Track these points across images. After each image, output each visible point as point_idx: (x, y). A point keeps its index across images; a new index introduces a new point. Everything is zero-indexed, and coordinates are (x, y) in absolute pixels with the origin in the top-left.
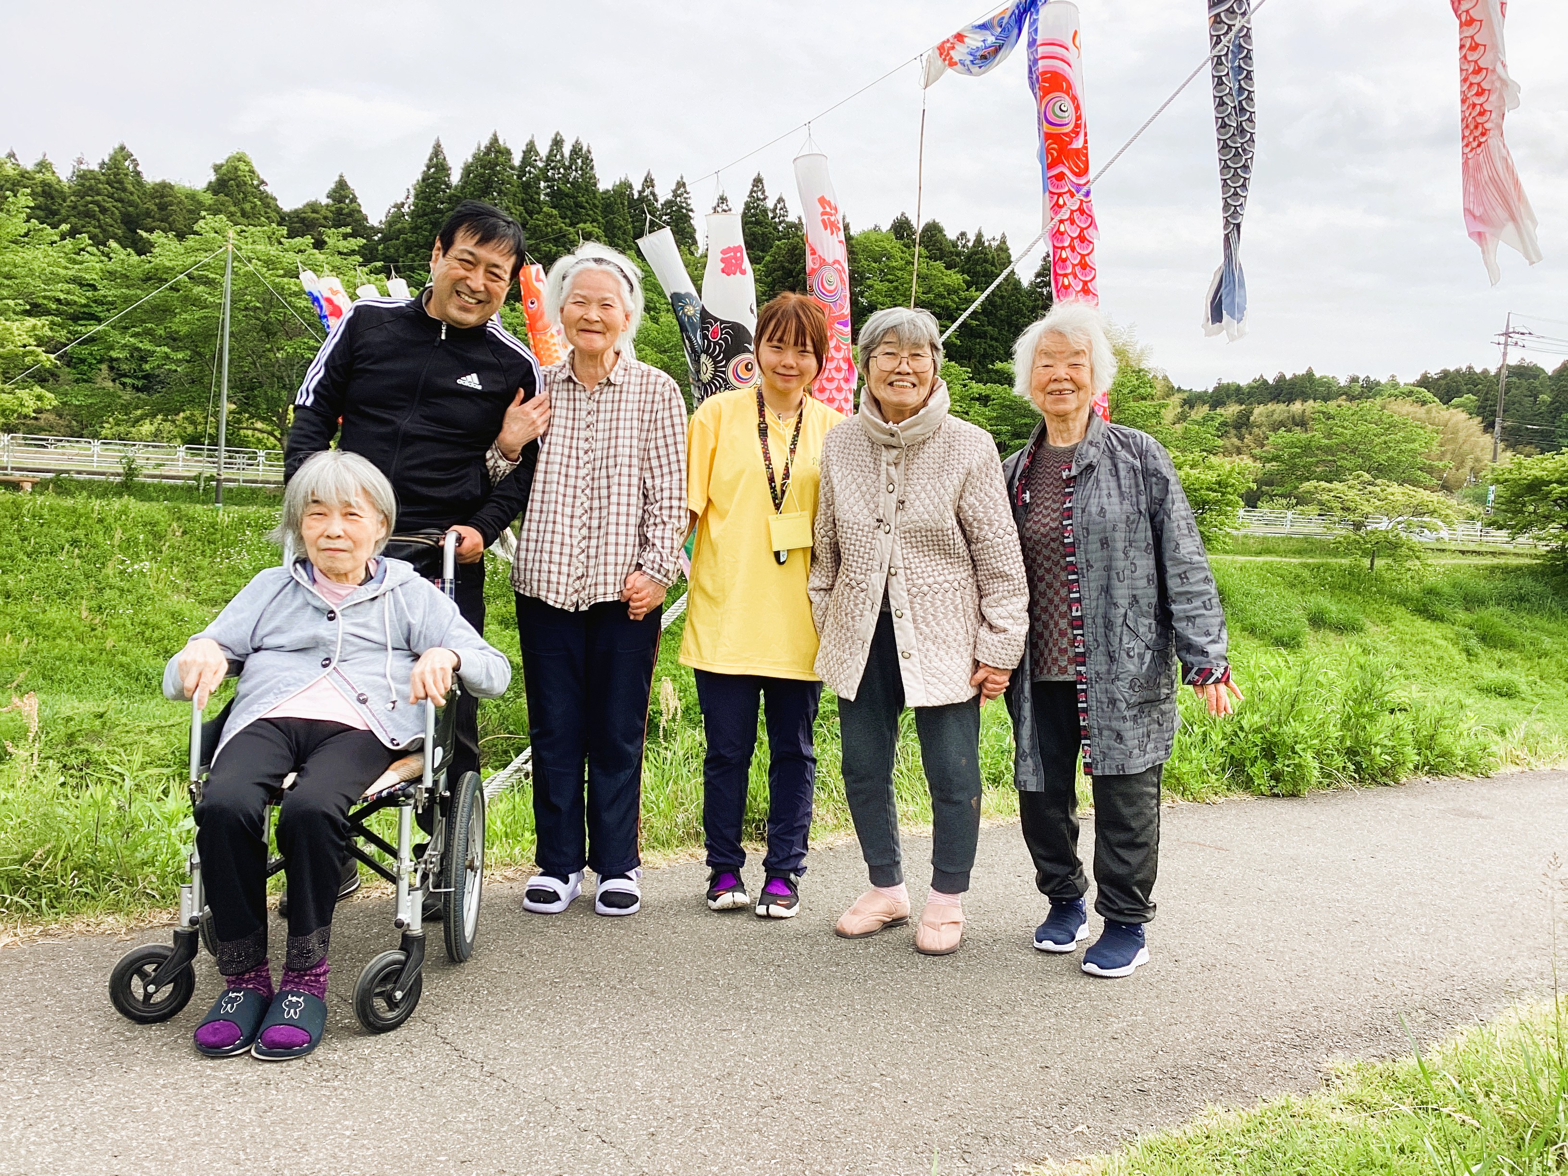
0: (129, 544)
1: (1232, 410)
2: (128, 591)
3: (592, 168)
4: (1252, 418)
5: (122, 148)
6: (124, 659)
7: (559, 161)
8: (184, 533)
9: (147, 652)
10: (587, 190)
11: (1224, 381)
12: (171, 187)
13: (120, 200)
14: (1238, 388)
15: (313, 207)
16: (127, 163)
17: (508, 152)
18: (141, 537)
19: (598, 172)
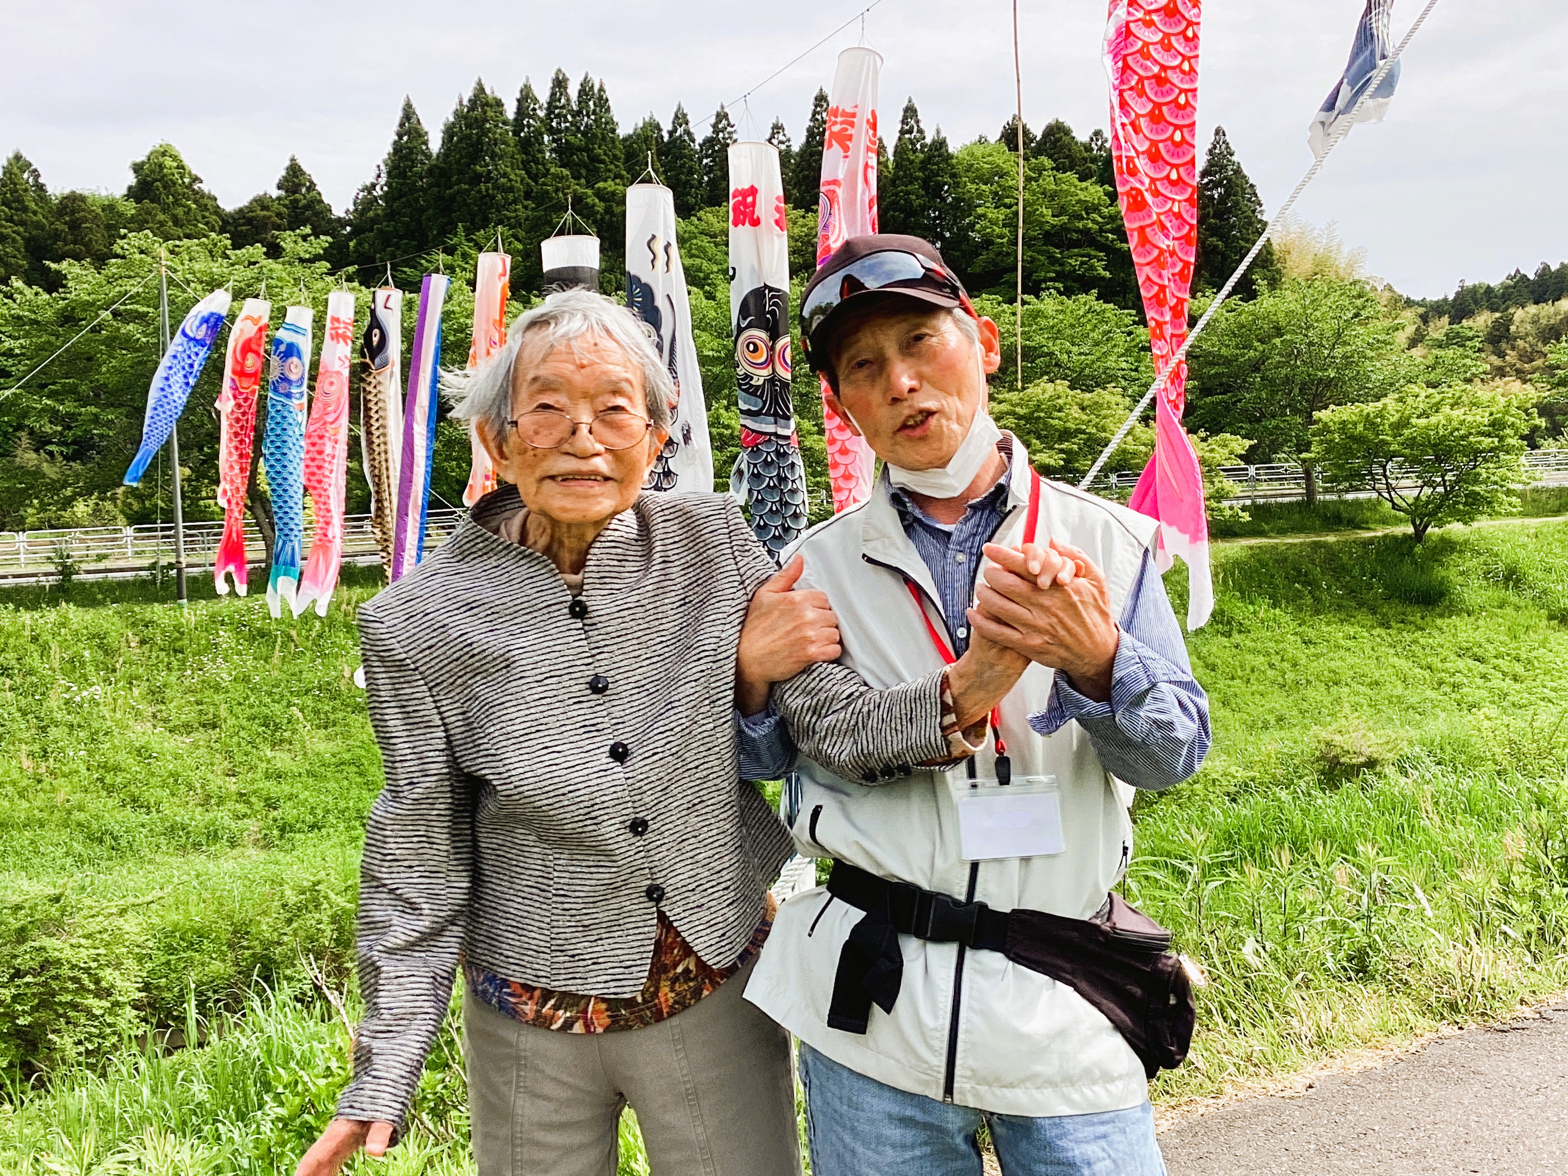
0: (73, 664)
1: (1483, 320)
2: (79, 726)
3: (608, 110)
4: (1513, 328)
5: (18, 157)
6: (81, 816)
7: (563, 107)
8: (143, 642)
9: (111, 803)
10: (604, 138)
11: (1469, 283)
12: (83, 199)
13: (22, 223)
14: (1489, 290)
15: (261, 202)
16: (25, 176)
17: (499, 103)
18: (87, 653)
19: (616, 114)
